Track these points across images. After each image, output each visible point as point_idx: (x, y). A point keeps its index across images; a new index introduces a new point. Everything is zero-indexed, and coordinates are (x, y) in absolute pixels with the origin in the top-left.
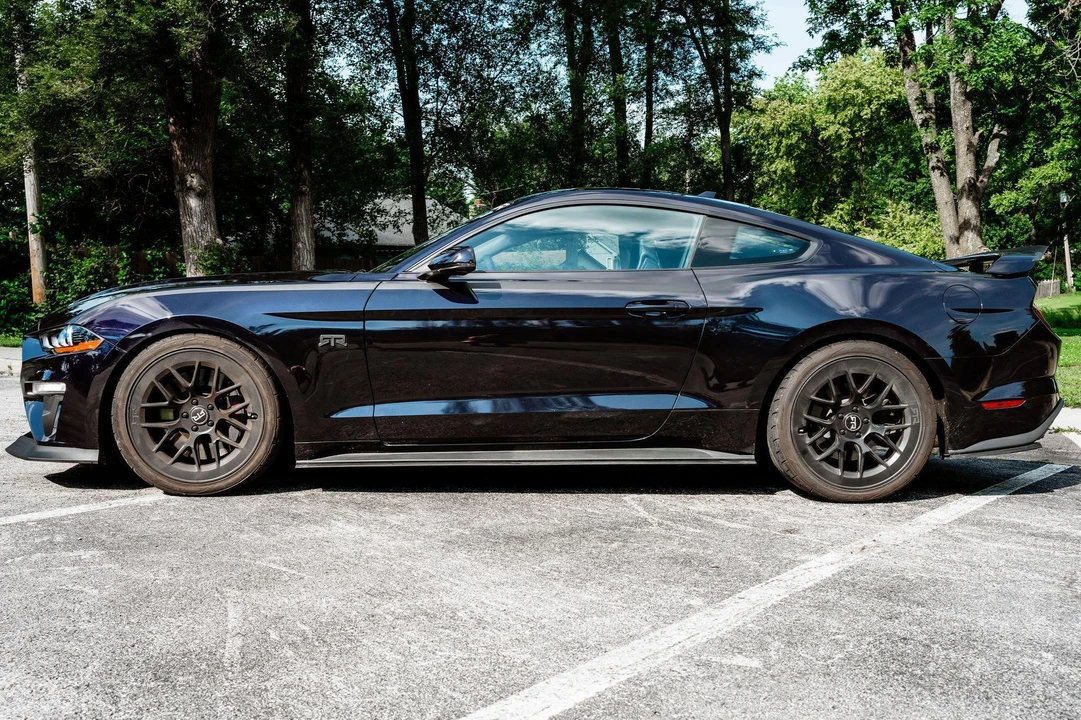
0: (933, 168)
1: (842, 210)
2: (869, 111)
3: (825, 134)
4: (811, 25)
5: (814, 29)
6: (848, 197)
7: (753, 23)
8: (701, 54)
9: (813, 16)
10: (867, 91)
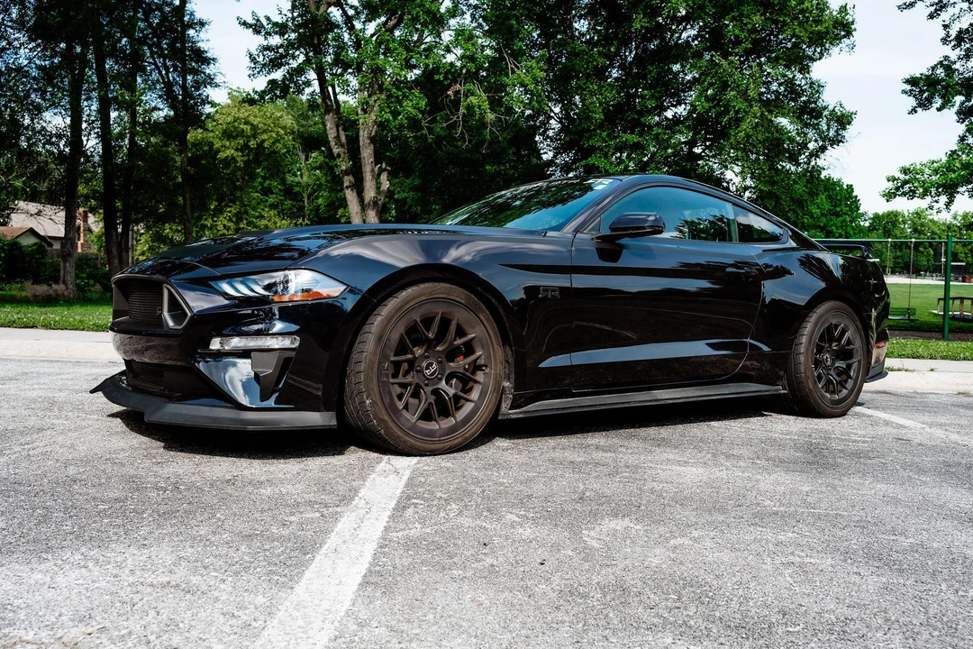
0: (347, 187)
1: (230, 212)
2: (255, 142)
3: (222, 155)
4: (251, 72)
5: (253, 75)
6: (234, 203)
7: (207, 61)
8: (164, 80)
9: (253, 65)
10: (254, 127)
